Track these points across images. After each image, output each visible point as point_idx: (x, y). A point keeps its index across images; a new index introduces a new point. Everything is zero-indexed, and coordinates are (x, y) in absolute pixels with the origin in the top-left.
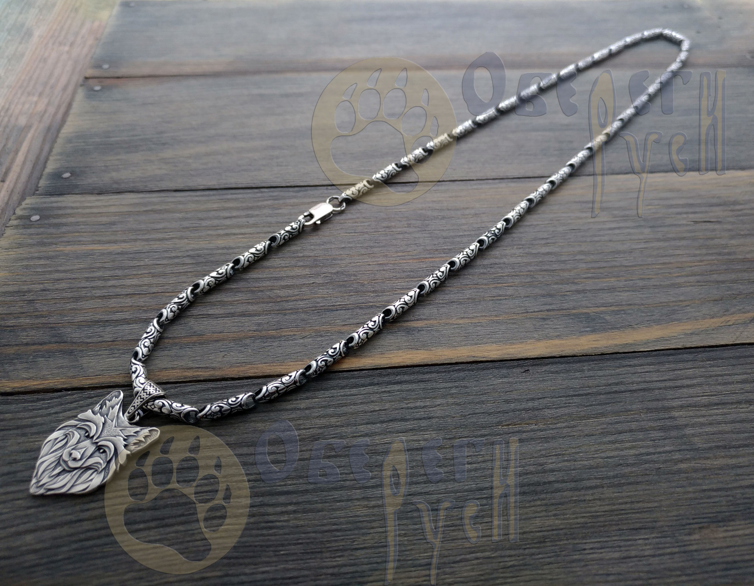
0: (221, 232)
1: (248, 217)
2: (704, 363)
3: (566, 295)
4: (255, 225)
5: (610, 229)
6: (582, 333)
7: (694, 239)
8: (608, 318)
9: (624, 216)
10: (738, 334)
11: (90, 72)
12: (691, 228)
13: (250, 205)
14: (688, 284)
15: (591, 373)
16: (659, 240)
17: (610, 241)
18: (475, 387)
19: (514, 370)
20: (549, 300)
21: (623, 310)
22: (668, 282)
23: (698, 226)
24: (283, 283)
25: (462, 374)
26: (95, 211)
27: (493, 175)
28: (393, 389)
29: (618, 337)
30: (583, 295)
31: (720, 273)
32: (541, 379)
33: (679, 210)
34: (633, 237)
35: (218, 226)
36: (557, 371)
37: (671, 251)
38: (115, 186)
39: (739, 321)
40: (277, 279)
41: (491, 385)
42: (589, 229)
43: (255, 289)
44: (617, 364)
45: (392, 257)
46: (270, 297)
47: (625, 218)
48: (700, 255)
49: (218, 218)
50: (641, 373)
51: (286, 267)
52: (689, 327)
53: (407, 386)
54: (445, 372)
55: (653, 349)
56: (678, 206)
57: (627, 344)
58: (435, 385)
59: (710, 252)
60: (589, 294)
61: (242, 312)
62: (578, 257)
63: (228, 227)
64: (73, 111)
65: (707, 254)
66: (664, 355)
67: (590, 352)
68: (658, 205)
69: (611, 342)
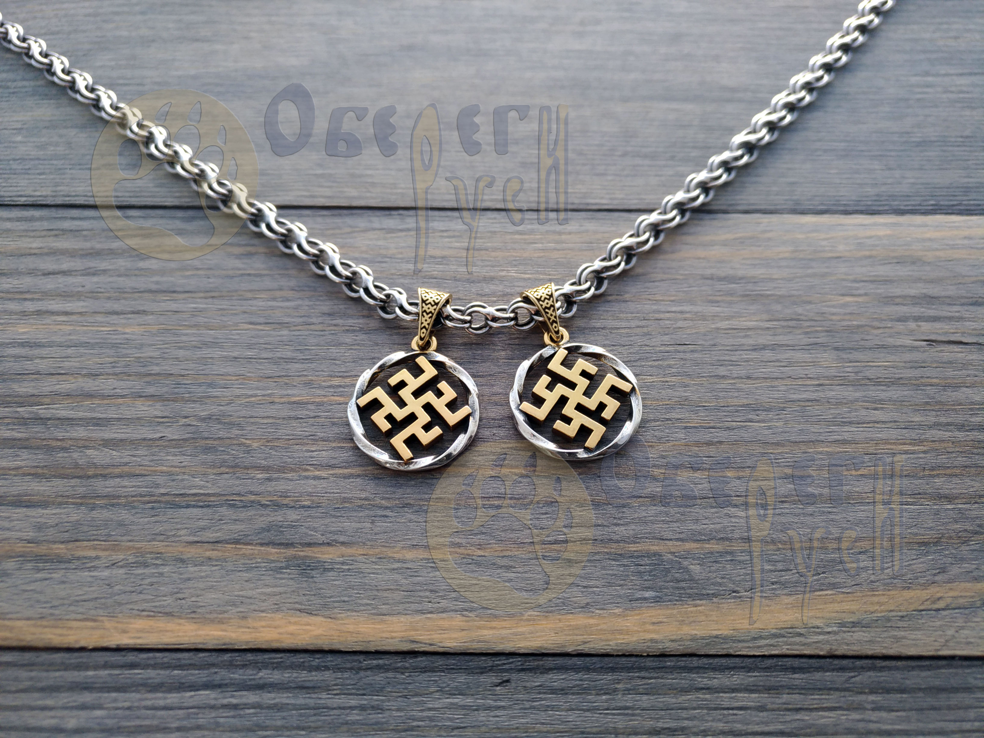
0: (30, 306)
1: (88, 274)
2: (862, 697)
4: (93, 294)
5: (756, 349)
6: (635, 603)
7: (917, 385)
8: (695, 569)
9: (792, 320)
10: (950, 632)
12: (919, 357)
13: (98, 246)
15: (629, 700)
16: (845, 382)
17: (748, 378)
18: (398, 710)
19: (483, 678)
24: (108, 434)
25: (379, 678)
28: (244, 700)
29: (703, 618)
31: (951, 476)
32: (527, 704)
34: (797, 372)
35: (28, 292)
36: (562, 690)
37: (864, 412)
39: (961, 601)
40: (98, 423)
41: (430, 709)
42: (714, 345)
43: (54, 443)
44: (684, 683)
45: (320, 387)
46: (77, 466)
47: (791, 323)
48: (920, 426)
49: (31, 272)
50: (728, 709)
51: (123, 396)
52: (854, 606)
53: (272, 695)
54: (351, 669)
55: (766, 653)
56: (906, 300)
57: (716, 637)
58: (324, 698)
59: (943, 420)
61: (19, 495)
62: (676, 414)
63: (46, 295)
65: (937, 425)
66: (785, 669)
67: (639, 648)
68: (866, 294)
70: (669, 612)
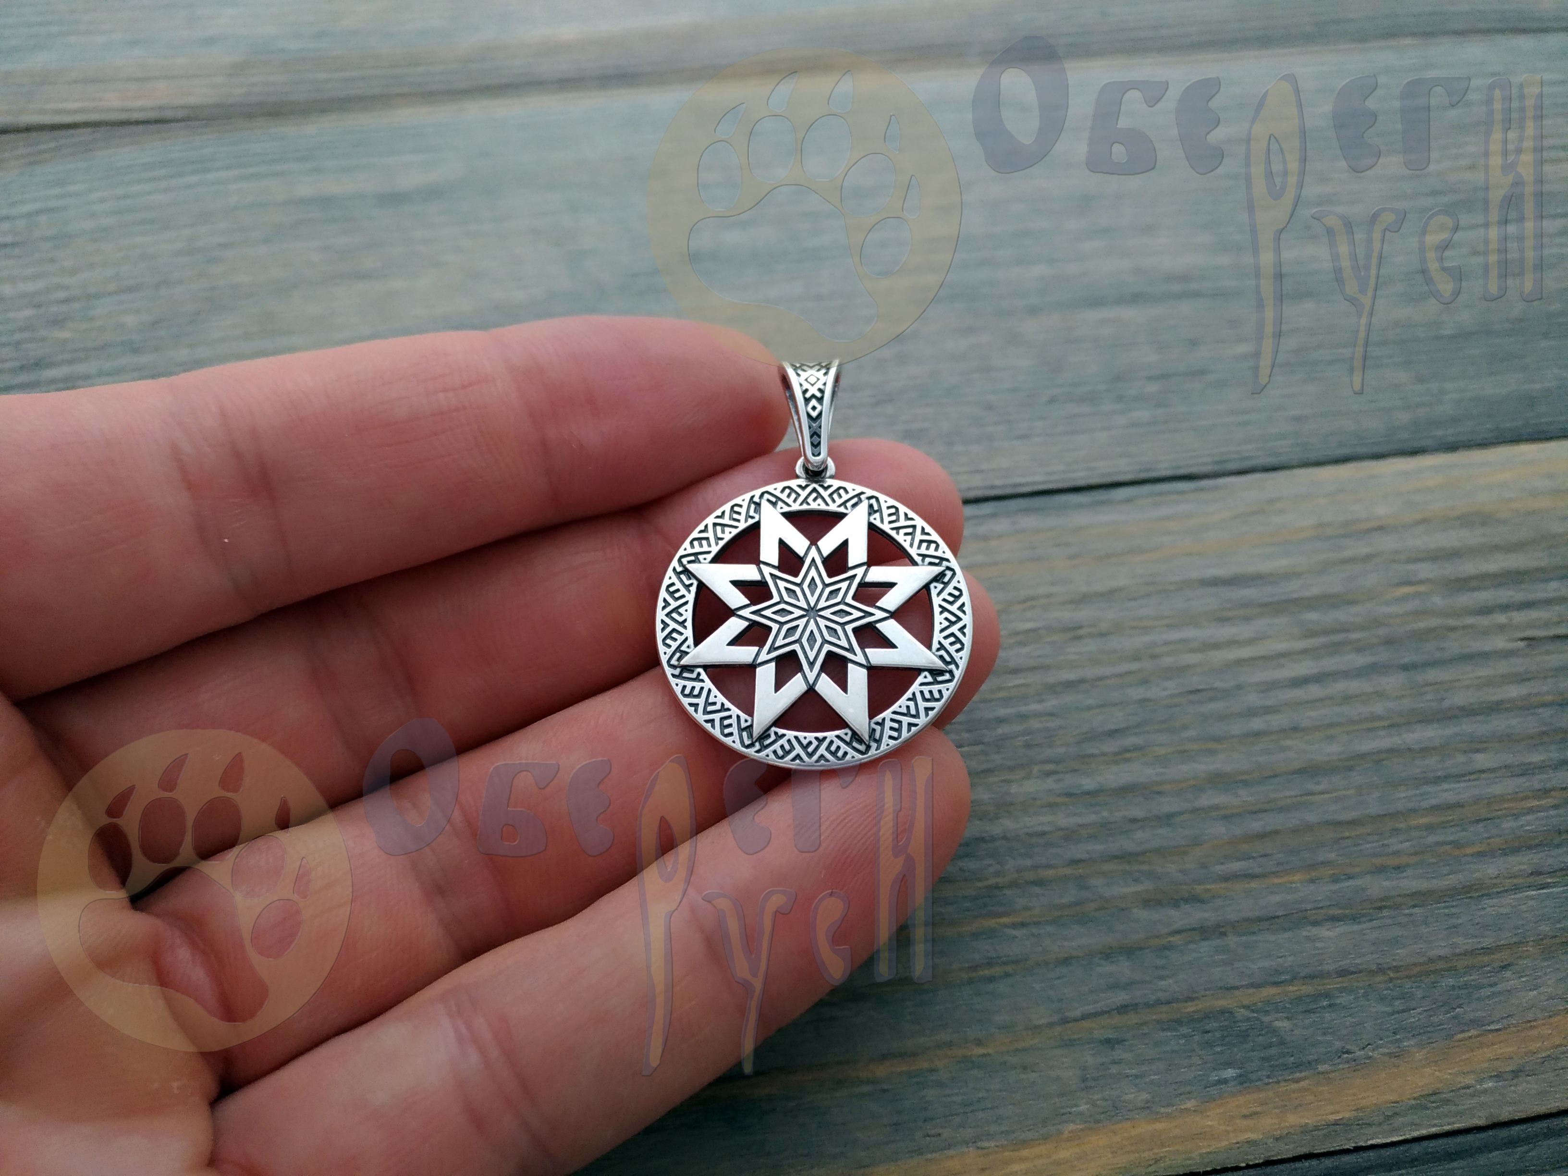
3: (1168, 947)
7: (1526, 706)
9: (1333, 632)
12: (1518, 665)
14: (1508, 883)
17: (1295, 729)
20: (1123, 969)
21: (1327, 995)
22: (1452, 881)
30: (1217, 942)
33: (1484, 597)
34: (1360, 710)
37: (1461, 758)
42: (1239, 687)
55: (1408, 1136)
56: (1483, 581)
57: (1336, 1123)
60: (1232, 940)
62: (1206, 800)
68: (1427, 581)
69: (1293, 1120)
70: (1262, 1095)
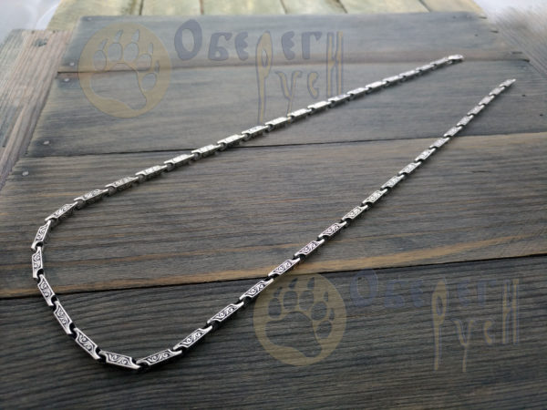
2: (479, 272)
6: (397, 251)
8: (414, 240)
10: (502, 251)
11: (62, 69)
19: (351, 278)
23: (475, 175)
24: (195, 218)
26: (66, 168)
27: (337, 140)
29: (421, 254)
31: (490, 208)
38: (80, 150)
39: (503, 242)
40: (190, 215)
43: (175, 223)
44: (420, 273)
45: (268, 199)
46: (186, 229)
48: (478, 195)
50: (437, 279)
51: (196, 207)
52: (469, 247)
59: (483, 193)
61: (167, 239)
64: (50, 97)
65: (482, 195)
67: (402, 265)
